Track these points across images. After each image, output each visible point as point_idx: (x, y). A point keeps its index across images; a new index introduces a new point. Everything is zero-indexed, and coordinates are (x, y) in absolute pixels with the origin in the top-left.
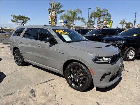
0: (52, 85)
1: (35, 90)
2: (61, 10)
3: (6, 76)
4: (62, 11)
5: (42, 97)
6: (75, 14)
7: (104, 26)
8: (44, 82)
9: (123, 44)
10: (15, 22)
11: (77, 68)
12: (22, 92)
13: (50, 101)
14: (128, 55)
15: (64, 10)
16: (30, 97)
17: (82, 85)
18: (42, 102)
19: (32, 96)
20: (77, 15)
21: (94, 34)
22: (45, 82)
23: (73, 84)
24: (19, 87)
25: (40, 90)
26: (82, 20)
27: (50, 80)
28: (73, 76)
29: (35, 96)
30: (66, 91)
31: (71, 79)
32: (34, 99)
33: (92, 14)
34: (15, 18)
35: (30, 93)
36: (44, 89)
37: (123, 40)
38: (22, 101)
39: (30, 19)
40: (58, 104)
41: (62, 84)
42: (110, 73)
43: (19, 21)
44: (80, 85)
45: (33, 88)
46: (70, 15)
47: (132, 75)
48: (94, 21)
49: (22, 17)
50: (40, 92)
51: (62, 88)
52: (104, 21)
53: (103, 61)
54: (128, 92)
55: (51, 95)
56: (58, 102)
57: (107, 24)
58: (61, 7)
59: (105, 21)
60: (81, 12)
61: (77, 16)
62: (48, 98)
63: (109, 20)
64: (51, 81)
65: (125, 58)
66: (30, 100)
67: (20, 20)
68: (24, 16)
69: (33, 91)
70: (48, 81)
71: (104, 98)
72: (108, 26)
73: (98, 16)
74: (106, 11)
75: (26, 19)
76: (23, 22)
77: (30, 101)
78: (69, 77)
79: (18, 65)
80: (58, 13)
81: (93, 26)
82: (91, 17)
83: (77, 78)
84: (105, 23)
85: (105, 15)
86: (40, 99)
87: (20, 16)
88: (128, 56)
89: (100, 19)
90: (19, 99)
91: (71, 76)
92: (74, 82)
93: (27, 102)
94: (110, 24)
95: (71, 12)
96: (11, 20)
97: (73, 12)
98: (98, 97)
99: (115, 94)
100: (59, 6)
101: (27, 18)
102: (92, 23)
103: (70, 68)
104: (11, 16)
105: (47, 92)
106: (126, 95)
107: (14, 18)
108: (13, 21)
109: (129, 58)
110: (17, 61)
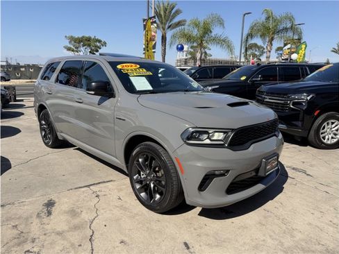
0: (98, 193)
1: (57, 200)
2: (176, 20)
3: (10, 168)
4: (179, 24)
5: (64, 218)
6: (207, 30)
7: (287, 59)
8: (84, 187)
9: (309, 102)
10: (73, 51)
11: (150, 155)
12: (26, 203)
13: (76, 228)
14: (321, 131)
15: (185, 21)
16: (38, 216)
17: (160, 198)
18: (58, 230)
19: (42, 215)
20: (211, 32)
21: (243, 78)
22: (86, 186)
23: (143, 195)
24: (25, 193)
25: (66, 202)
27: (99, 183)
28: (144, 176)
29: (49, 213)
30: (125, 209)
31: (140, 182)
32: (45, 220)
33: (252, 28)
34: (73, 42)
35: (41, 208)
36: (78, 201)
37: (309, 93)
38: (17, 223)
39: (105, 43)
40: (91, 236)
41: (122, 194)
42: (228, 171)
43: (82, 49)
44: (155, 198)
45: (54, 197)
46: (195, 32)
47: (317, 185)
48: (262, 45)
49: (89, 39)
50: (65, 207)
51: (119, 203)
52: (285, 45)
53: (208, 141)
54: (282, 225)
55: (86, 216)
56: (93, 232)
57: (293, 53)
58: (178, 12)
59: (289, 46)
60: (221, 23)
61: (213, 34)
62: (77, 221)
63: (298, 42)
64: (101, 185)
65: (313, 140)
66: (36, 221)
67: (83, 46)
68: (93, 37)
69: (50, 204)
70: (94, 184)
71: (207, 235)
72: (294, 56)
73: (269, 33)
74: (291, 19)
75: (98, 44)
76: (90, 52)
77: (33, 224)
78: (135, 177)
79: (46, 144)
80: (169, 27)
81: (261, 58)
82: (250, 35)
83: (151, 180)
84: (287, 51)
85: (286, 29)
86: (59, 220)
87: (83, 37)
88: (321, 136)
89: (272, 39)
90: (13, 219)
91: (140, 175)
92: (146, 188)
93: (26, 225)
94: (300, 52)
95: (196, 25)
96: (65, 47)
97: (202, 24)
98: (195, 229)
99: (244, 227)
100: (173, 11)
101: (100, 41)
102: (256, 51)
103: (138, 155)
104: (66, 37)
105: (82, 207)
106: (272, 234)
107: (70, 42)
108: (69, 49)
109: (325, 141)
110: (44, 137)
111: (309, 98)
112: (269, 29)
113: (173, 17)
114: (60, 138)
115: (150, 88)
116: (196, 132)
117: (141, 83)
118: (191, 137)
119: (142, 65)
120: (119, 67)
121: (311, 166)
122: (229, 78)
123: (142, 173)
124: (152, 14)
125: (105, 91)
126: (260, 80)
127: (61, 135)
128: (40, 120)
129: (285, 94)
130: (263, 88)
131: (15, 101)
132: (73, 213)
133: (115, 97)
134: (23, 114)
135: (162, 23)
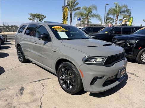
0: (44, 84)
1: (25, 88)
2: (76, 7)
3: (4, 72)
4: (77, 9)
5: (28, 96)
6: (90, 12)
7: (124, 24)
8: (37, 81)
10: (32, 20)
11: (67, 68)
12: (11, 89)
13: (34, 101)
14: (142, 56)
15: (80, 7)
16: (17, 95)
17: (72, 88)
18: (26, 102)
19: (19, 94)
20: (92, 12)
22: (38, 81)
23: (64, 86)
24: (11, 83)
25: (29, 89)
26: (97, 17)
27: (44, 79)
28: (65, 77)
29: (22, 94)
30: (56, 92)
31: (63, 80)
32: (20, 97)
33: (109, 11)
34: (32, 16)
35: (18, 91)
36: (34, 88)
38: (7, 99)
39: (46, 17)
40: (41, 105)
41: (54, 85)
42: (104, 76)
43: (36, 19)
44: (70, 87)
45: (24, 86)
46: (85, 12)
47: (141, 81)
48: (113, 18)
49: (39, 15)
50: (29, 91)
51: (53, 89)
52: (123, 18)
53: (95, 62)
55: (38, 95)
56: (42, 103)
57: (127, 22)
58: (77, 4)
59: (125, 18)
60: (96, 9)
61: (92, 13)
62: (34, 98)
63: (129, 17)
64: (45, 80)
65: (138, 60)
66: (15, 97)
67: (36, 18)
68: (40, 14)
69: (22, 89)
70: (42, 80)
71: (94, 105)
72: (128, 23)
73: (117, 13)
74: (126, 7)
75: (43, 17)
76: (39, 20)
77: (15, 99)
78: (60, 78)
79: (20, 61)
80: (73, 10)
82: (108, 14)
83: (68, 79)
84: (124, 21)
85: (124, 11)
86: (26, 98)
87: (36, 14)
88: (142, 58)
89: (118, 15)
90: (5, 96)
91: (62, 77)
92: (65, 83)
93: (11, 99)
94: (130, 21)
95: (85, 9)
97: (88, 9)
98: (88, 102)
99: (111, 101)
100: (75, 3)
101: (43, 16)
102: (110, 20)
103: (62, 68)
104: (29, 14)
105: (36, 91)
107: (31, 16)
108: (30, 19)
109: (143, 61)
110: (20, 58)
111: (136, 42)
112: (117, 11)
113: (75, 6)
114: (26, 59)
115: (67, 37)
116: (89, 58)
117: (63, 35)
118: (87, 60)
119: (64, 27)
120: (53, 27)
121: (138, 72)
122: (100, 32)
123: (63, 76)
124: (66, 4)
125: (47, 38)
126: (114, 34)
127: (27, 58)
128: (17, 50)
129: (125, 40)
130: (116, 37)
131: (7, 41)
132: (32, 94)
133: (51, 41)
134: (10, 47)
135: (70, 8)
